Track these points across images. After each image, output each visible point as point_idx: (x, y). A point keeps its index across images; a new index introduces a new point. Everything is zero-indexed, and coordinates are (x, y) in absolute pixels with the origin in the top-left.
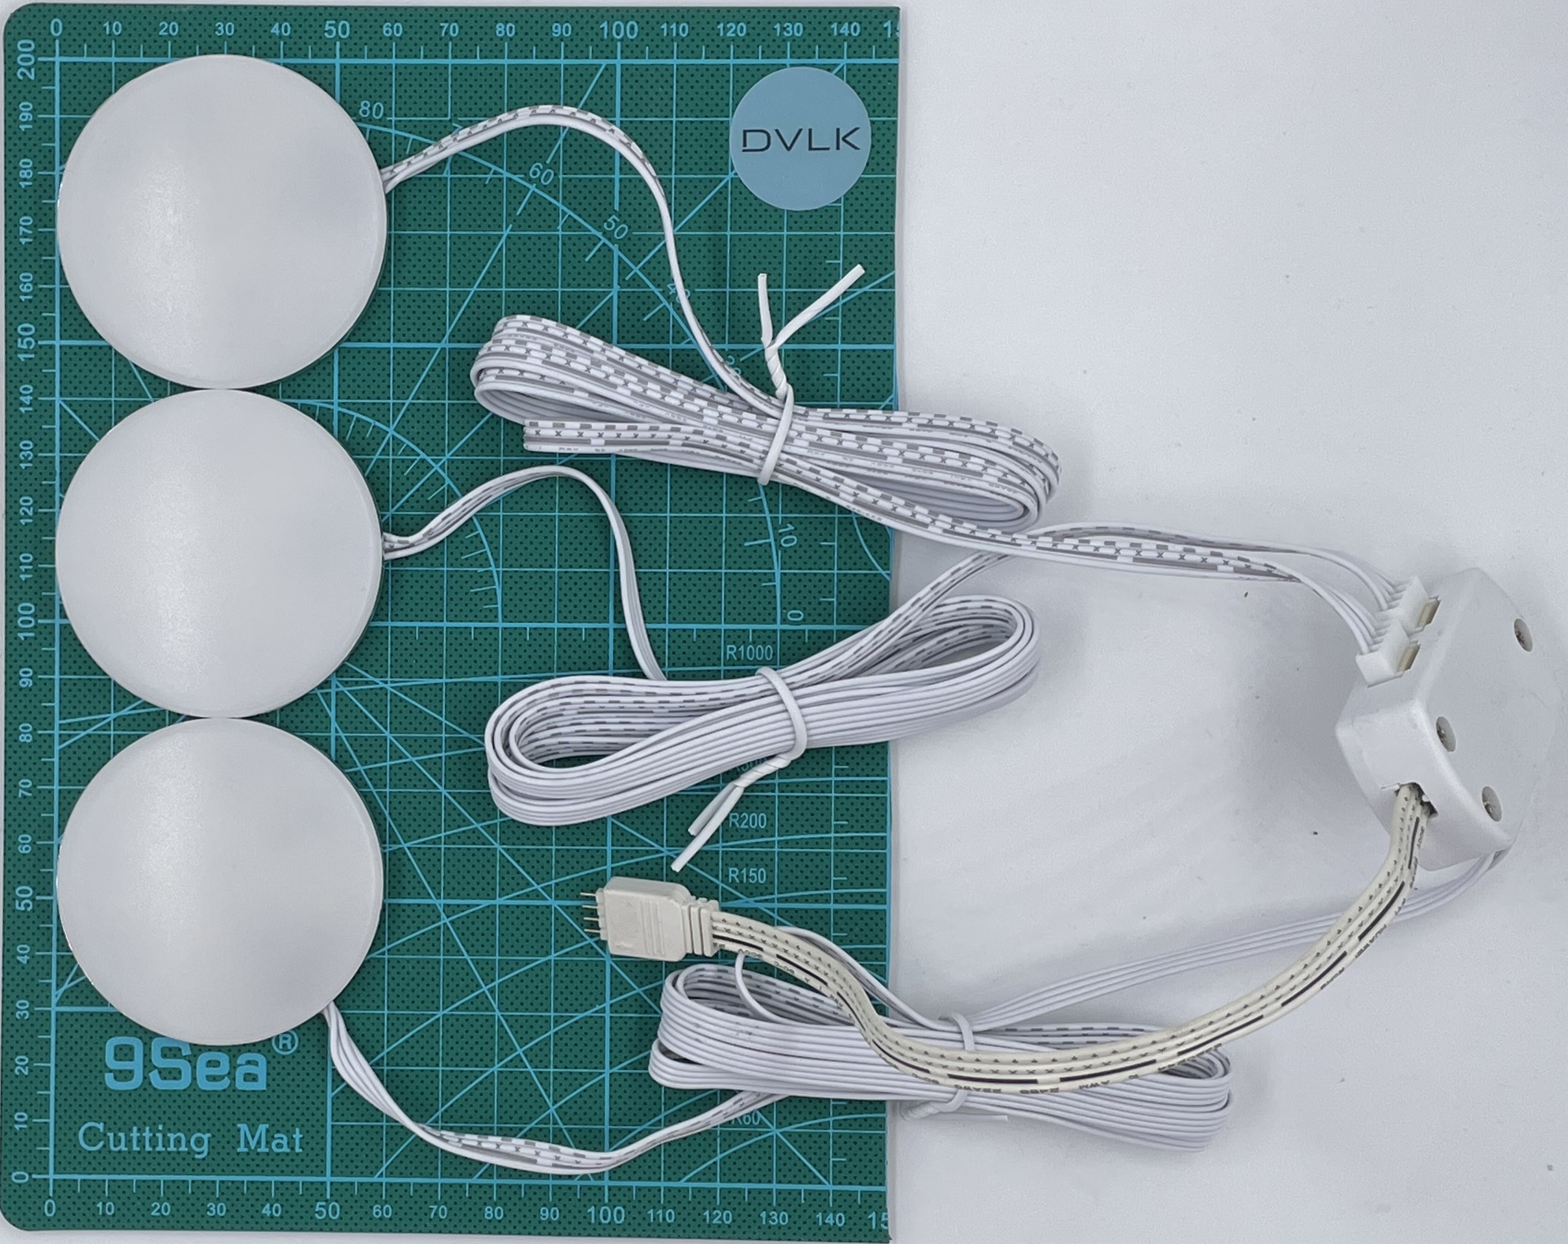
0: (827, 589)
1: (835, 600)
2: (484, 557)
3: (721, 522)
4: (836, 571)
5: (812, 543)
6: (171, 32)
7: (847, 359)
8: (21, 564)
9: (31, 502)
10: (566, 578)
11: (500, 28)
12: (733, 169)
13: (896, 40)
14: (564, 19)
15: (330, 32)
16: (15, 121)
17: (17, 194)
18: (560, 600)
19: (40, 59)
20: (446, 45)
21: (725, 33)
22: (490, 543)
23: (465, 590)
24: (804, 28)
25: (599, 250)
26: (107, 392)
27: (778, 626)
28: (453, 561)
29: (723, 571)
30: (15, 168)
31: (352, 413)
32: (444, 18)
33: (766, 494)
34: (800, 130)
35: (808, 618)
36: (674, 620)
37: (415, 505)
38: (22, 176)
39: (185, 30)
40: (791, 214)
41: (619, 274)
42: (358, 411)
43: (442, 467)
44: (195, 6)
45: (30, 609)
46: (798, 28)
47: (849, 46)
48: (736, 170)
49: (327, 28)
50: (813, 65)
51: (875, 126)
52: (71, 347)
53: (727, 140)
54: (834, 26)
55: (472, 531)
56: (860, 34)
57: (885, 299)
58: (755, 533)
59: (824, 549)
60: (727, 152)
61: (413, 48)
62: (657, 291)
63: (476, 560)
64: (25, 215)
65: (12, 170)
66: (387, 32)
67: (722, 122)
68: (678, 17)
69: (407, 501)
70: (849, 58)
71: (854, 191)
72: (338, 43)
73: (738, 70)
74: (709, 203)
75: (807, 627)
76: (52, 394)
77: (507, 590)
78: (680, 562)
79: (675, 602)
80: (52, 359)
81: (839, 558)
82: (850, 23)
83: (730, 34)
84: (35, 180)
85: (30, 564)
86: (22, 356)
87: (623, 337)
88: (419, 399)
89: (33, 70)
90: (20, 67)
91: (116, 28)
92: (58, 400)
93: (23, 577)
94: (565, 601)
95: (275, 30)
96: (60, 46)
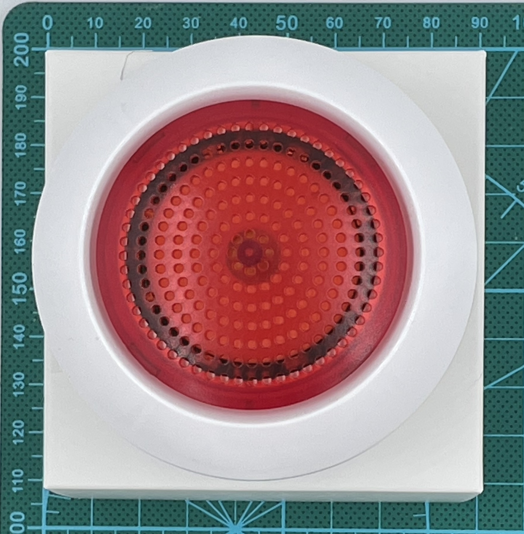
6: (145, 26)
8: (13, 478)
9: (23, 424)
11: (426, 20)
14: (482, 13)
15: (281, 25)
16: (11, 101)
17: (13, 163)
18: (480, 510)
19: (33, 49)
20: (381, 35)
25: (513, 209)
30: (11, 141)
32: (379, 12)
38: (17, 148)
39: (157, 24)
44: (166, 4)
45: (20, 517)
49: (278, 21)
61: (351, 37)
64: (20, 180)
65: (9, 143)
66: (330, 25)
72: (288, 34)
84: (28, 151)
85: (21, 478)
86: (15, 301)
89: (27, 58)
90: (16, 56)
91: (99, 22)
93: (15, 490)
94: (485, 511)
95: (234, 23)
96: (50, 38)
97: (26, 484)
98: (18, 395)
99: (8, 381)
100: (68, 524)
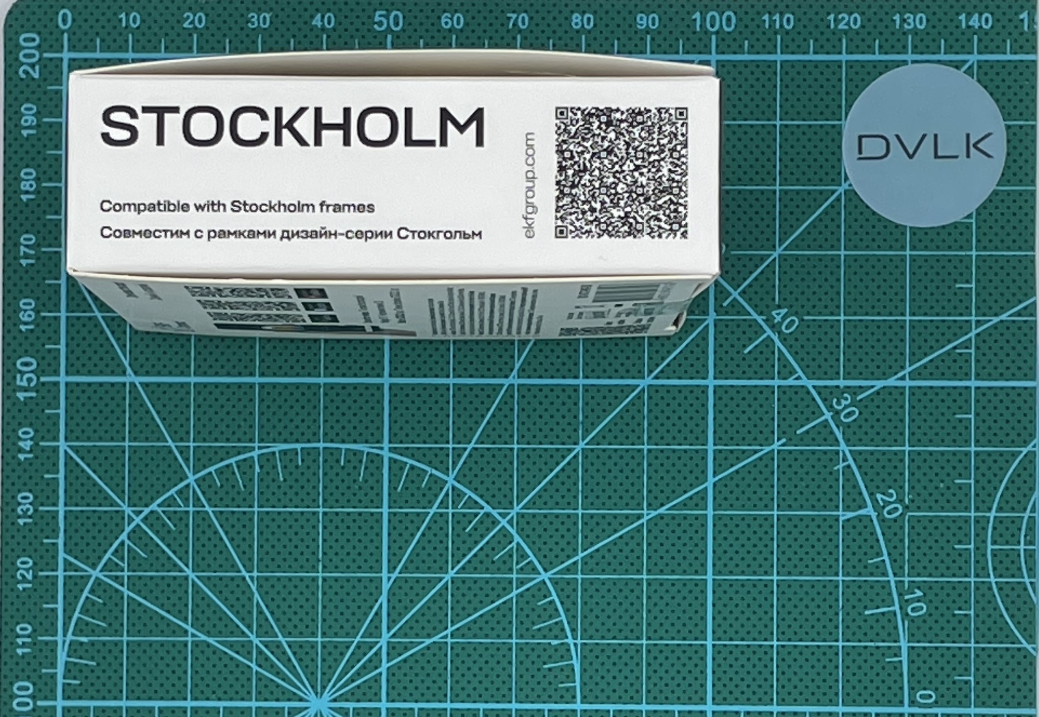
0: (963, 666)
1: (972, 678)
2: (558, 627)
3: (837, 587)
4: (972, 645)
5: (946, 612)
6: (197, 24)
7: (981, 397)
8: (18, 636)
9: (31, 562)
10: (655, 652)
11: (576, 18)
12: (846, 179)
13: (1034, 33)
14: (651, 8)
15: (380, 24)
16: (16, 126)
17: (19, 208)
18: (648, 678)
19: (46, 55)
20: (514, 36)
21: (836, 26)
22: (567, 611)
23: (536, 666)
24: (928, 20)
26: (120, 436)
27: (906, 709)
28: (524, 632)
29: (840, 644)
30: (15, 179)
31: (405, 459)
32: (512, 7)
33: (889, 554)
34: (924, 136)
35: (940, 699)
36: (782, 702)
37: (479, 566)
38: (23, 188)
39: (213, 22)
40: (914, 231)
41: (716, 299)
42: (412, 456)
43: (510, 522)
45: (27, 689)
46: (921, 19)
47: (980, 40)
48: (851, 180)
49: (377, 19)
50: (939, 62)
51: (1012, 130)
52: (78, 384)
53: (840, 147)
54: (962, 17)
55: (545, 597)
56: (992, 27)
57: (1026, 329)
58: (878, 601)
59: (957, 618)
60: (840, 160)
61: (476, 41)
62: (760, 319)
63: (550, 630)
64: (27, 232)
65: (12, 182)
66: (446, 23)
67: (833, 126)
68: (782, 6)
69: (469, 561)
70: (980, 53)
71: (988, 205)
72: (389, 37)
73: (851, 67)
74: (820, 219)
75: (939, 711)
76: (56, 439)
77: (587, 666)
78: (789, 633)
79: (784, 681)
80: (57, 398)
81: (977, 629)
82: (981, 14)
83: (841, 26)
84: (39, 192)
85: (29, 636)
86: (21, 395)
87: (721, 372)
88: (482, 443)
89: (37, 68)
90: (22, 64)
91: (135, 19)
92: (62, 445)
93: (20, 651)
94: (655, 679)
95: (317, 21)
96: (69, 40)
97: (35, 644)
98: (25, 524)
99: (11, 503)
100: (92, 698)
